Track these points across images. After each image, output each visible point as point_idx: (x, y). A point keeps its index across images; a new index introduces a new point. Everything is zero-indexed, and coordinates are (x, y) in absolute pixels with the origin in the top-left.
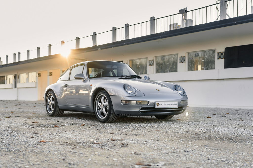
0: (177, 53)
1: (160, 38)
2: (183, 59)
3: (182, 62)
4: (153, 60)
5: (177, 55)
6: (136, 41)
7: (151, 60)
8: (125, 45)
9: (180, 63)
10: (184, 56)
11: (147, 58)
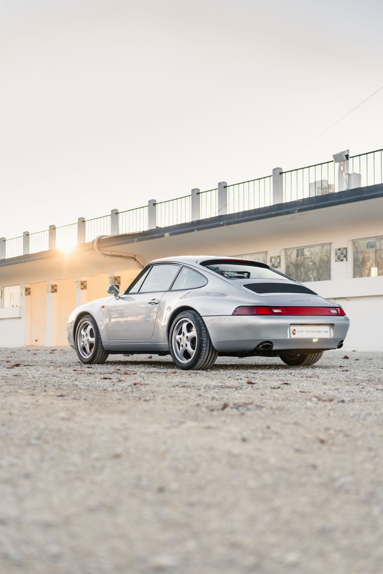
0: (331, 242)
1: (297, 211)
2: (342, 254)
3: (341, 259)
4: (279, 257)
5: (331, 245)
6: (246, 218)
7: (274, 257)
8: (223, 225)
9: (336, 261)
10: (345, 247)
11: (266, 253)
